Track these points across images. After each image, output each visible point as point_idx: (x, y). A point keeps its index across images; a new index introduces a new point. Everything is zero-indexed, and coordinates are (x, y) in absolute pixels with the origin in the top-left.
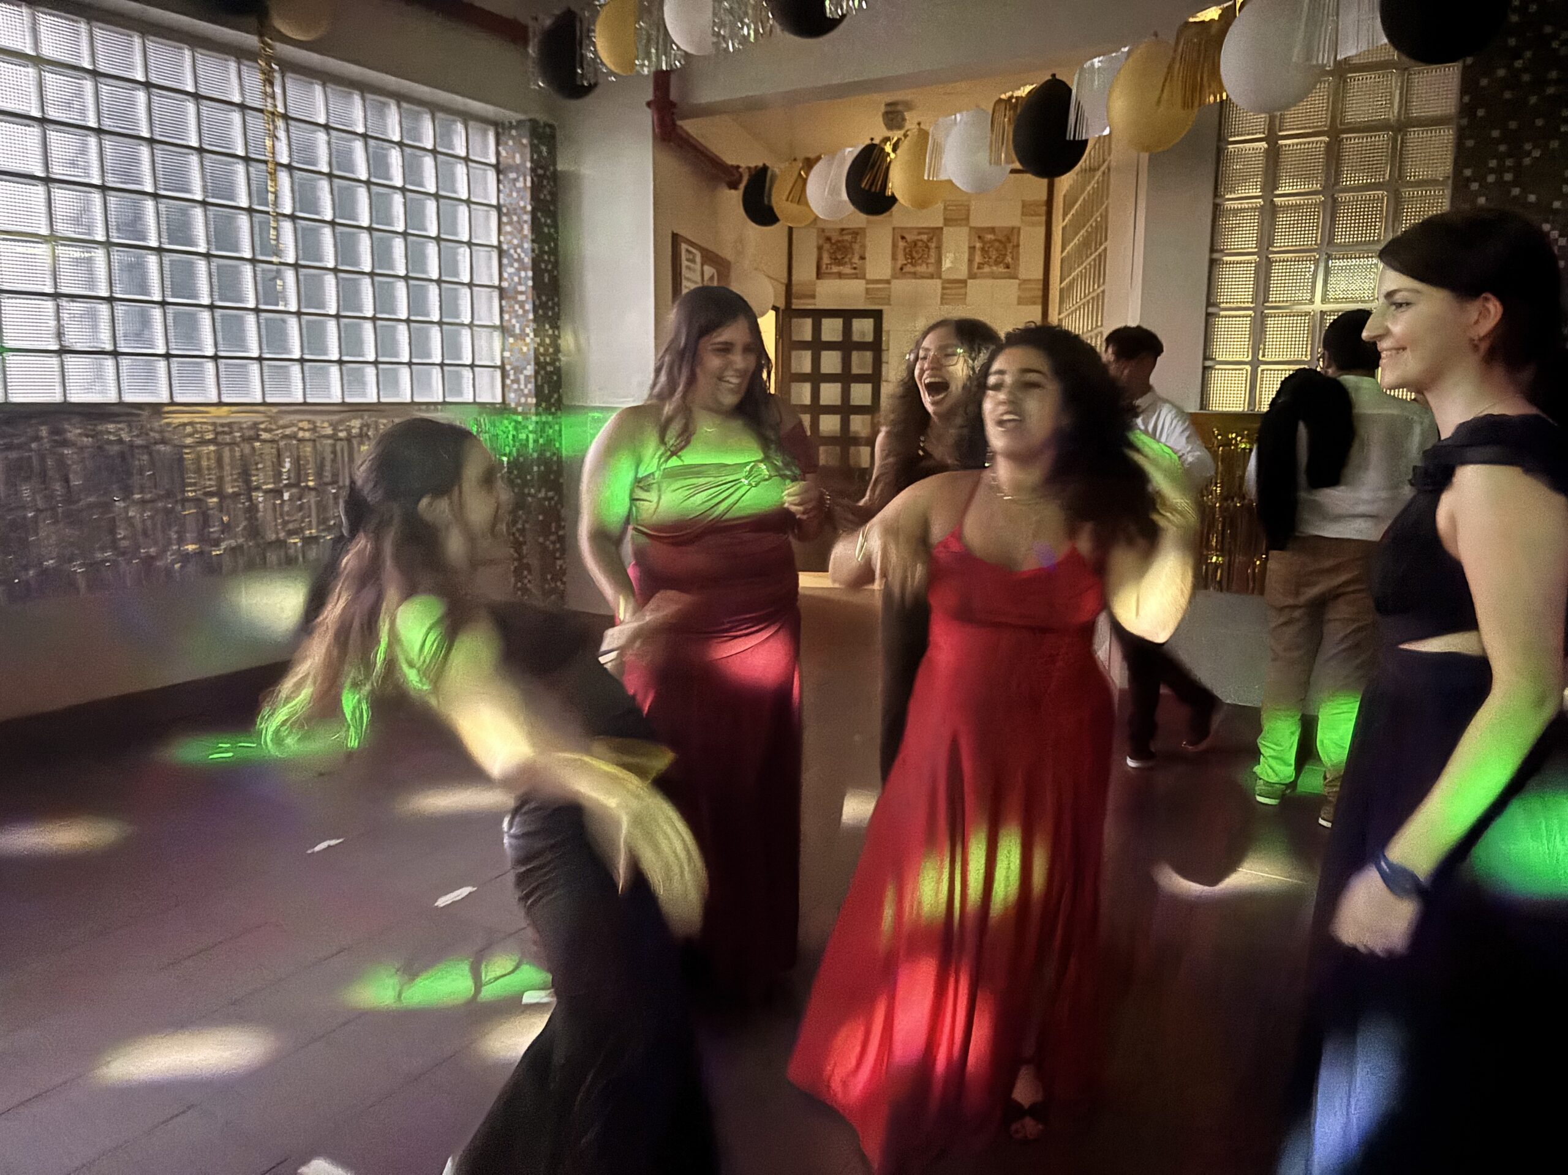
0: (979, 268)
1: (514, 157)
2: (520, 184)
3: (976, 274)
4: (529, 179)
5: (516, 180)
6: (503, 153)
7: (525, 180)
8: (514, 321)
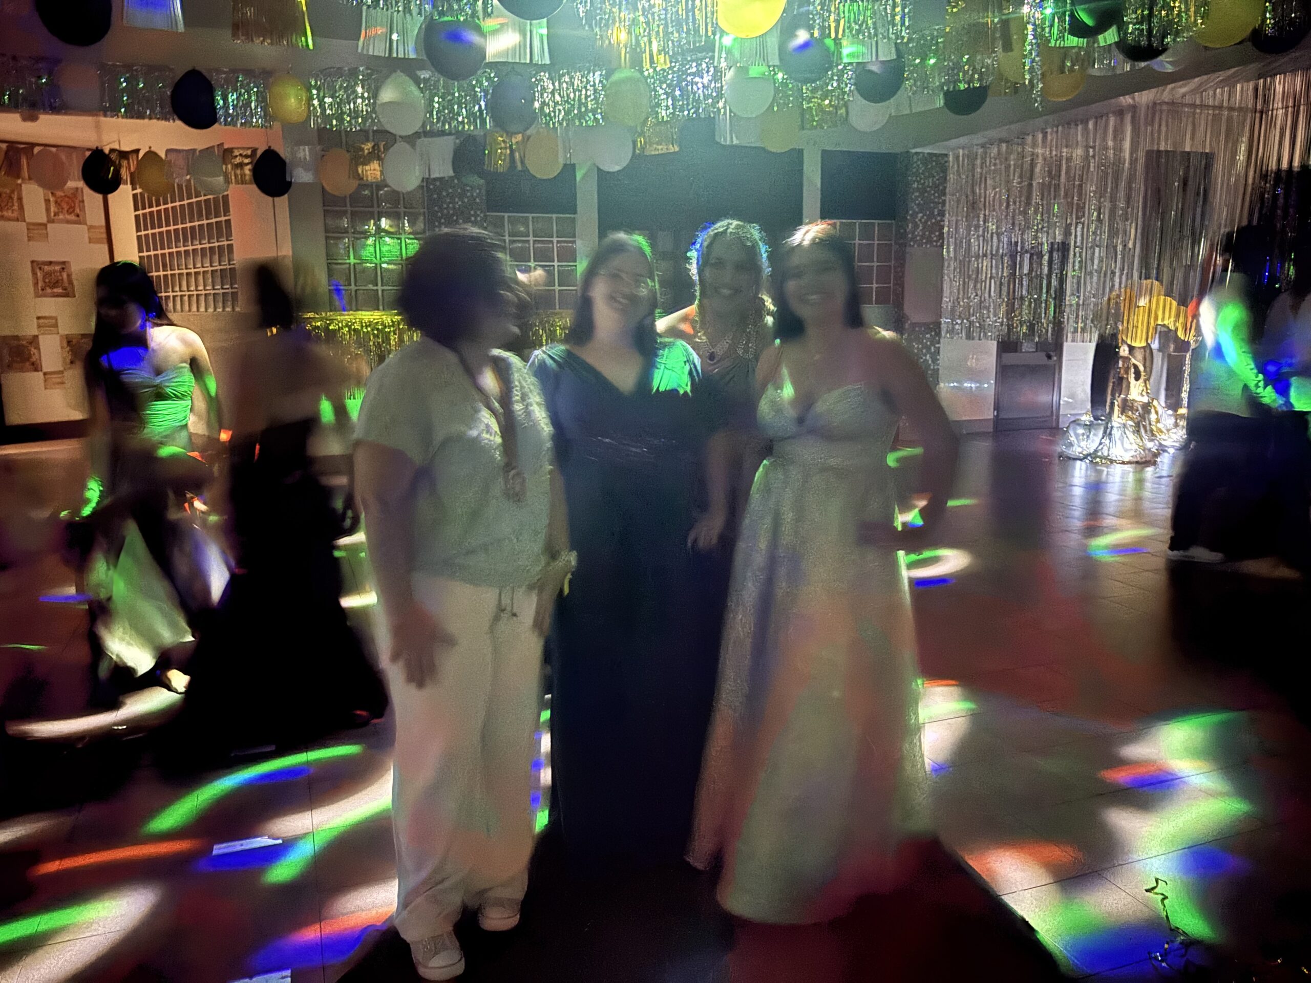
0: (55, 215)
3: (53, 220)
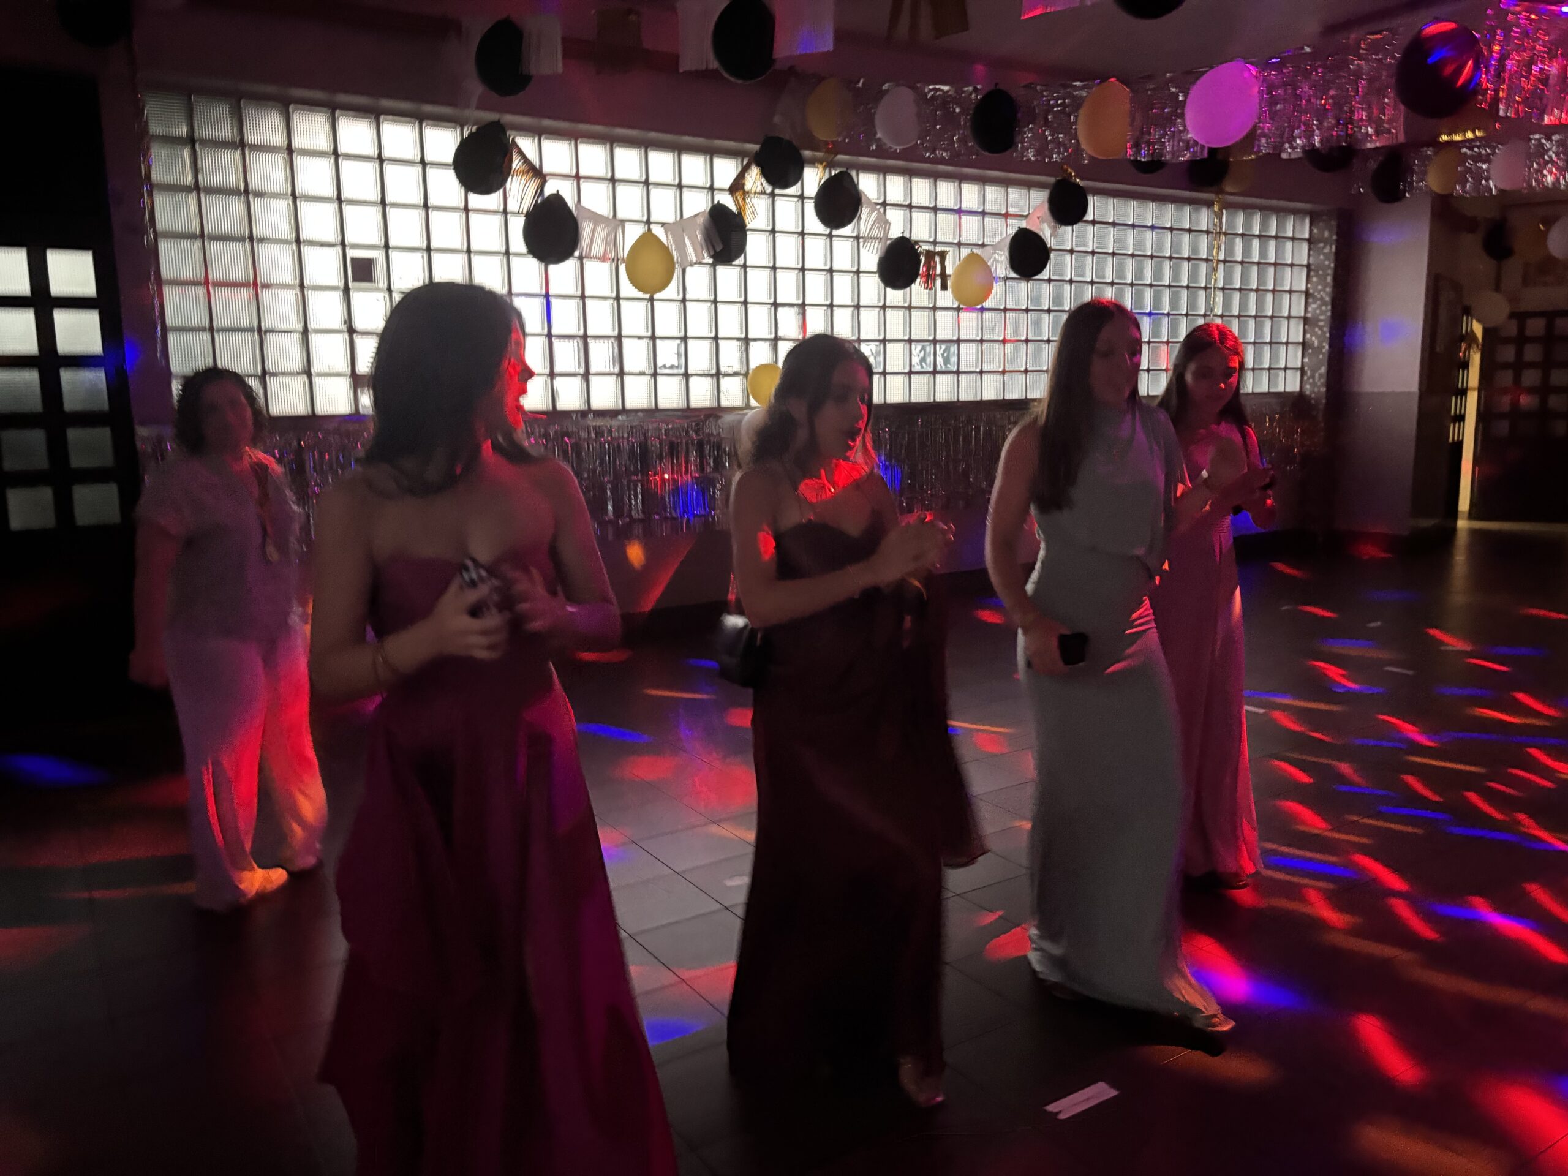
1: (1323, 234)
2: (1327, 250)
4: (1334, 247)
5: (1324, 248)
6: (1315, 231)
7: (1331, 247)
8: (1314, 338)
